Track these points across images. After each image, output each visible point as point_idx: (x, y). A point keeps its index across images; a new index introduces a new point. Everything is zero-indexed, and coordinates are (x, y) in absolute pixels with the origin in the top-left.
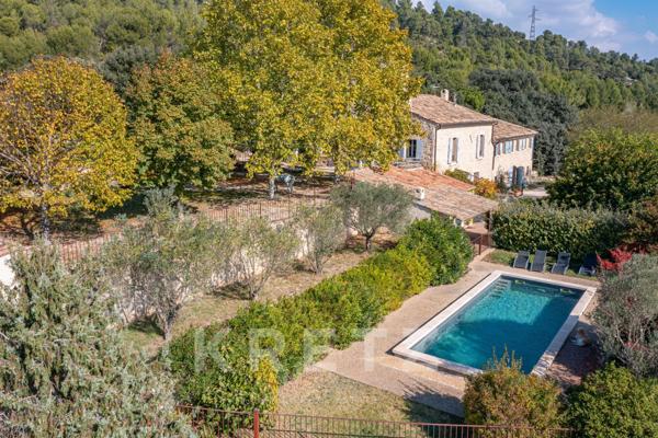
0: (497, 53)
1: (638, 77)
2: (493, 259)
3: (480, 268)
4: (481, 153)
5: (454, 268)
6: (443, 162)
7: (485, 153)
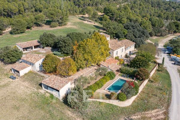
0: (137, 4)
1: (175, 9)
2: (119, 75)
3: (117, 77)
4: (122, 51)
5: (113, 78)
6: (115, 56)
7: (123, 51)
